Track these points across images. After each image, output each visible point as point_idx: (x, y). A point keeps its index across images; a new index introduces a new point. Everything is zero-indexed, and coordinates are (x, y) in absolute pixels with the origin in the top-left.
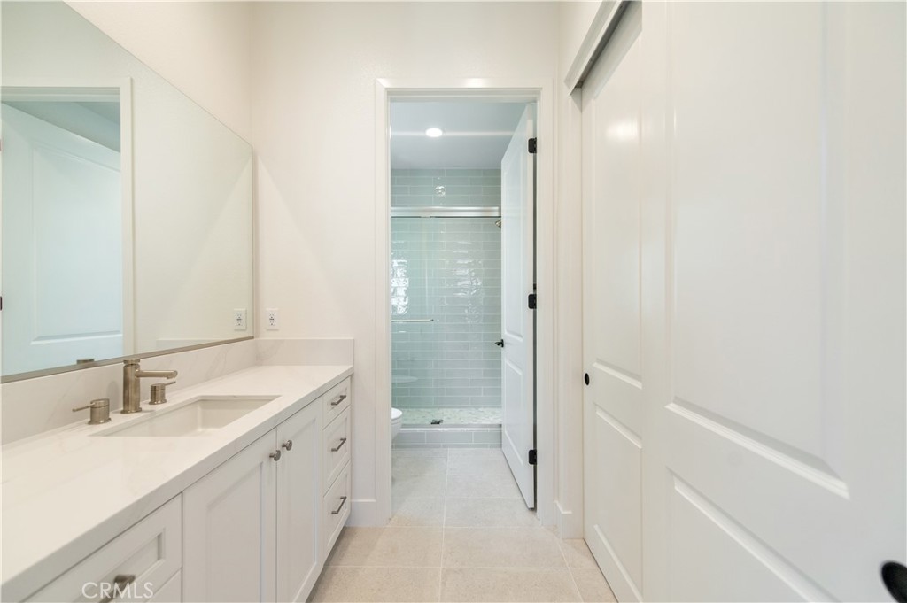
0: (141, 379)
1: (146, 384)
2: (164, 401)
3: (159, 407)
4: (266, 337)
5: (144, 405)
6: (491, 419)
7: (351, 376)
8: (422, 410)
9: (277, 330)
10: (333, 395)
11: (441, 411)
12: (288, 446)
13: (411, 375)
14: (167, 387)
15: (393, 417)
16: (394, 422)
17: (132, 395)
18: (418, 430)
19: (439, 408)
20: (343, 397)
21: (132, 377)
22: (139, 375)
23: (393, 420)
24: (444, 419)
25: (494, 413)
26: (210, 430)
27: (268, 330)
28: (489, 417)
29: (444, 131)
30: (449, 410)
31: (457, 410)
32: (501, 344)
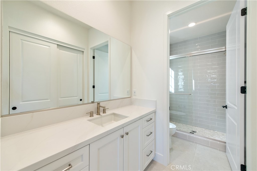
0: (100, 107)
1: (101, 109)
2: (106, 113)
3: (105, 114)
4: (134, 97)
5: (101, 113)
6: (221, 137)
7: (155, 112)
8: (188, 125)
9: (136, 96)
10: (148, 118)
11: (196, 128)
12: (127, 134)
13: (184, 113)
14: (106, 110)
15: (170, 127)
16: (171, 129)
17: (99, 111)
18: (184, 133)
19: (195, 126)
20: (151, 119)
21: (98, 107)
22: (100, 106)
23: (170, 128)
24: (197, 131)
25: (223, 135)
26: (115, 122)
27: (134, 95)
28: (219, 137)
29: (196, 23)
30: (200, 128)
31: (204, 129)
32: (226, 107)
